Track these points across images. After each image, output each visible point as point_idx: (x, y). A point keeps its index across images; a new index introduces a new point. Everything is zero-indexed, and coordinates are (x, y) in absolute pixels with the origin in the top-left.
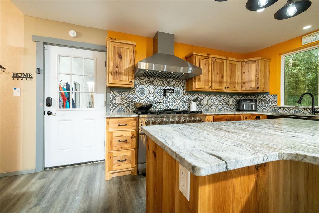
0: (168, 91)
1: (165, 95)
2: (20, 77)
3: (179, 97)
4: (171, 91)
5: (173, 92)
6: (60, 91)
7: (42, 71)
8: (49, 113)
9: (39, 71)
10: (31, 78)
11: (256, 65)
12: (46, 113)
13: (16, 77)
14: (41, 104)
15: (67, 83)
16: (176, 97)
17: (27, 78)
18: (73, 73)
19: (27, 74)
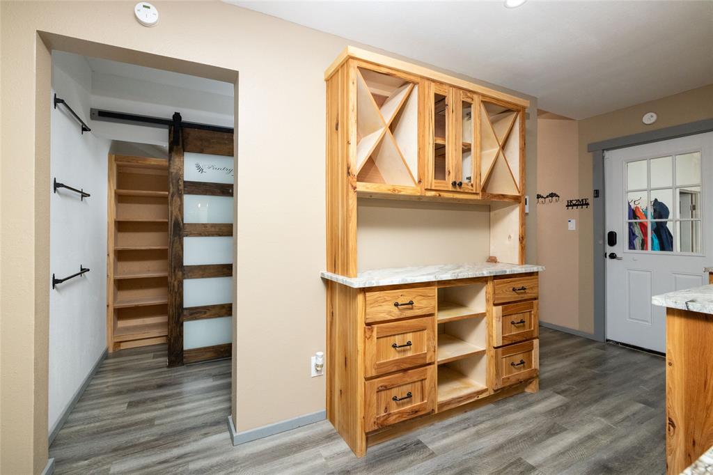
2: (575, 205)
6: (631, 221)
7: (600, 193)
8: (613, 256)
9: (597, 194)
10: (587, 204)
12: (608, 255)
13: (570, 206)
14: (601, 242)
15: (656, 200)
17: (582, 205)
18: (653, 186)
19: (582, 200)
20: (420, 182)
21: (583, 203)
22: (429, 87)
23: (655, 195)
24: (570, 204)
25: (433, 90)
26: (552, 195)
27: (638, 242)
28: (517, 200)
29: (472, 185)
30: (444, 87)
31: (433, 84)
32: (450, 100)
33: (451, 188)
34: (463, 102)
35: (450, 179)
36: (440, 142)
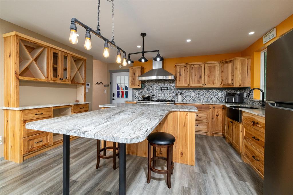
0: (164, 88)
1: (162, 91)
3: (171, 92)
4: (165, 88)
5: (167, 89)
6: (117, 91)
8: (114, 99)
9: (111, 83)
11: (232, 65)
14: (111, 96)
16: (169, 92)
18: (125, 82)
20: (47, 77)
21: (108, 86)
22: (51, 50)
23: (126, 85)
24: (105, 86)
25: (53, 51)
26: (101, 83)
27: (120, 96)
28: (83, 84)
29: (67, 80)
30: (57, 50)
31: (52, 49)
32: (59, 54)
33: (59, 80)
34: (64, 56)
35: (59, 77)
36: (55, 66)
